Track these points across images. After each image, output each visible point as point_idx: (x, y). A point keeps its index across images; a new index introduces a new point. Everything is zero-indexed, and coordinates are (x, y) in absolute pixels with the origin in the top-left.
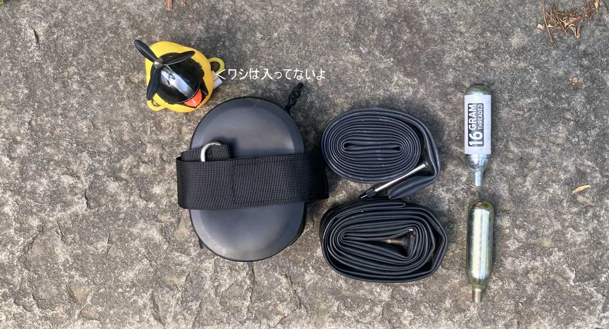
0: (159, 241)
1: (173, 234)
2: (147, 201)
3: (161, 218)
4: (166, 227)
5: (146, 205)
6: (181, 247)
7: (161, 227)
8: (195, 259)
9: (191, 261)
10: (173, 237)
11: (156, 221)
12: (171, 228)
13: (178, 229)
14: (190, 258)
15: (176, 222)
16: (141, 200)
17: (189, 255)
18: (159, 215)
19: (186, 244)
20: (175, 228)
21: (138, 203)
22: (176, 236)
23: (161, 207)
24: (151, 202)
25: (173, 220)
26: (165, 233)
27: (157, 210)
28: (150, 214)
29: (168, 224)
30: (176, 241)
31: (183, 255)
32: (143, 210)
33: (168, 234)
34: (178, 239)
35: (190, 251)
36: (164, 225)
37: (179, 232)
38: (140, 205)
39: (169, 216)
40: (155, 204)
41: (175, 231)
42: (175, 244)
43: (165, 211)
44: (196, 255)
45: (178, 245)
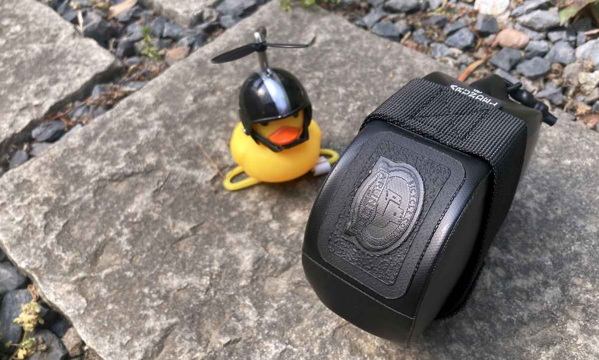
0: (244, 271)
1: (267, 277)
2: (274, 218)
3: (271, 247)
4: (267, 261)
5: (269, 221)
6: (260, 298)
7: (261, 256)
8: (262, 326)
9: (256, 325)
10: (264, 280)
11: (262, 246)
12: (271, 268)
13: (276, 277)
14: (259, 320)
15: (284, 264)
16: (269, 212)
17: (261, 314)
18: (272, 243)
19: (270, 300)
20: (275, 271)
21: (263, 212)
22: (267, 281)
23: (283, 234)
24: (277, 222)
25: (282, 260)
26: (259, 267)
27: (276, 235)
28: (264, 234)
29: (272, 259)
30: (262, 287)
31: (254, 309)
32: (260, 223)
33: (262, 272)
34: (266, 288)
35: (266, 311)
36: (266, 257)
37: (275, 281)
38: (263, 216)
39: (282, 252)
40: (280, 227)
41: (272, 276)
42: (257, 289)
43: (283, 243)
44: (269, 322)
45: (259, 294)
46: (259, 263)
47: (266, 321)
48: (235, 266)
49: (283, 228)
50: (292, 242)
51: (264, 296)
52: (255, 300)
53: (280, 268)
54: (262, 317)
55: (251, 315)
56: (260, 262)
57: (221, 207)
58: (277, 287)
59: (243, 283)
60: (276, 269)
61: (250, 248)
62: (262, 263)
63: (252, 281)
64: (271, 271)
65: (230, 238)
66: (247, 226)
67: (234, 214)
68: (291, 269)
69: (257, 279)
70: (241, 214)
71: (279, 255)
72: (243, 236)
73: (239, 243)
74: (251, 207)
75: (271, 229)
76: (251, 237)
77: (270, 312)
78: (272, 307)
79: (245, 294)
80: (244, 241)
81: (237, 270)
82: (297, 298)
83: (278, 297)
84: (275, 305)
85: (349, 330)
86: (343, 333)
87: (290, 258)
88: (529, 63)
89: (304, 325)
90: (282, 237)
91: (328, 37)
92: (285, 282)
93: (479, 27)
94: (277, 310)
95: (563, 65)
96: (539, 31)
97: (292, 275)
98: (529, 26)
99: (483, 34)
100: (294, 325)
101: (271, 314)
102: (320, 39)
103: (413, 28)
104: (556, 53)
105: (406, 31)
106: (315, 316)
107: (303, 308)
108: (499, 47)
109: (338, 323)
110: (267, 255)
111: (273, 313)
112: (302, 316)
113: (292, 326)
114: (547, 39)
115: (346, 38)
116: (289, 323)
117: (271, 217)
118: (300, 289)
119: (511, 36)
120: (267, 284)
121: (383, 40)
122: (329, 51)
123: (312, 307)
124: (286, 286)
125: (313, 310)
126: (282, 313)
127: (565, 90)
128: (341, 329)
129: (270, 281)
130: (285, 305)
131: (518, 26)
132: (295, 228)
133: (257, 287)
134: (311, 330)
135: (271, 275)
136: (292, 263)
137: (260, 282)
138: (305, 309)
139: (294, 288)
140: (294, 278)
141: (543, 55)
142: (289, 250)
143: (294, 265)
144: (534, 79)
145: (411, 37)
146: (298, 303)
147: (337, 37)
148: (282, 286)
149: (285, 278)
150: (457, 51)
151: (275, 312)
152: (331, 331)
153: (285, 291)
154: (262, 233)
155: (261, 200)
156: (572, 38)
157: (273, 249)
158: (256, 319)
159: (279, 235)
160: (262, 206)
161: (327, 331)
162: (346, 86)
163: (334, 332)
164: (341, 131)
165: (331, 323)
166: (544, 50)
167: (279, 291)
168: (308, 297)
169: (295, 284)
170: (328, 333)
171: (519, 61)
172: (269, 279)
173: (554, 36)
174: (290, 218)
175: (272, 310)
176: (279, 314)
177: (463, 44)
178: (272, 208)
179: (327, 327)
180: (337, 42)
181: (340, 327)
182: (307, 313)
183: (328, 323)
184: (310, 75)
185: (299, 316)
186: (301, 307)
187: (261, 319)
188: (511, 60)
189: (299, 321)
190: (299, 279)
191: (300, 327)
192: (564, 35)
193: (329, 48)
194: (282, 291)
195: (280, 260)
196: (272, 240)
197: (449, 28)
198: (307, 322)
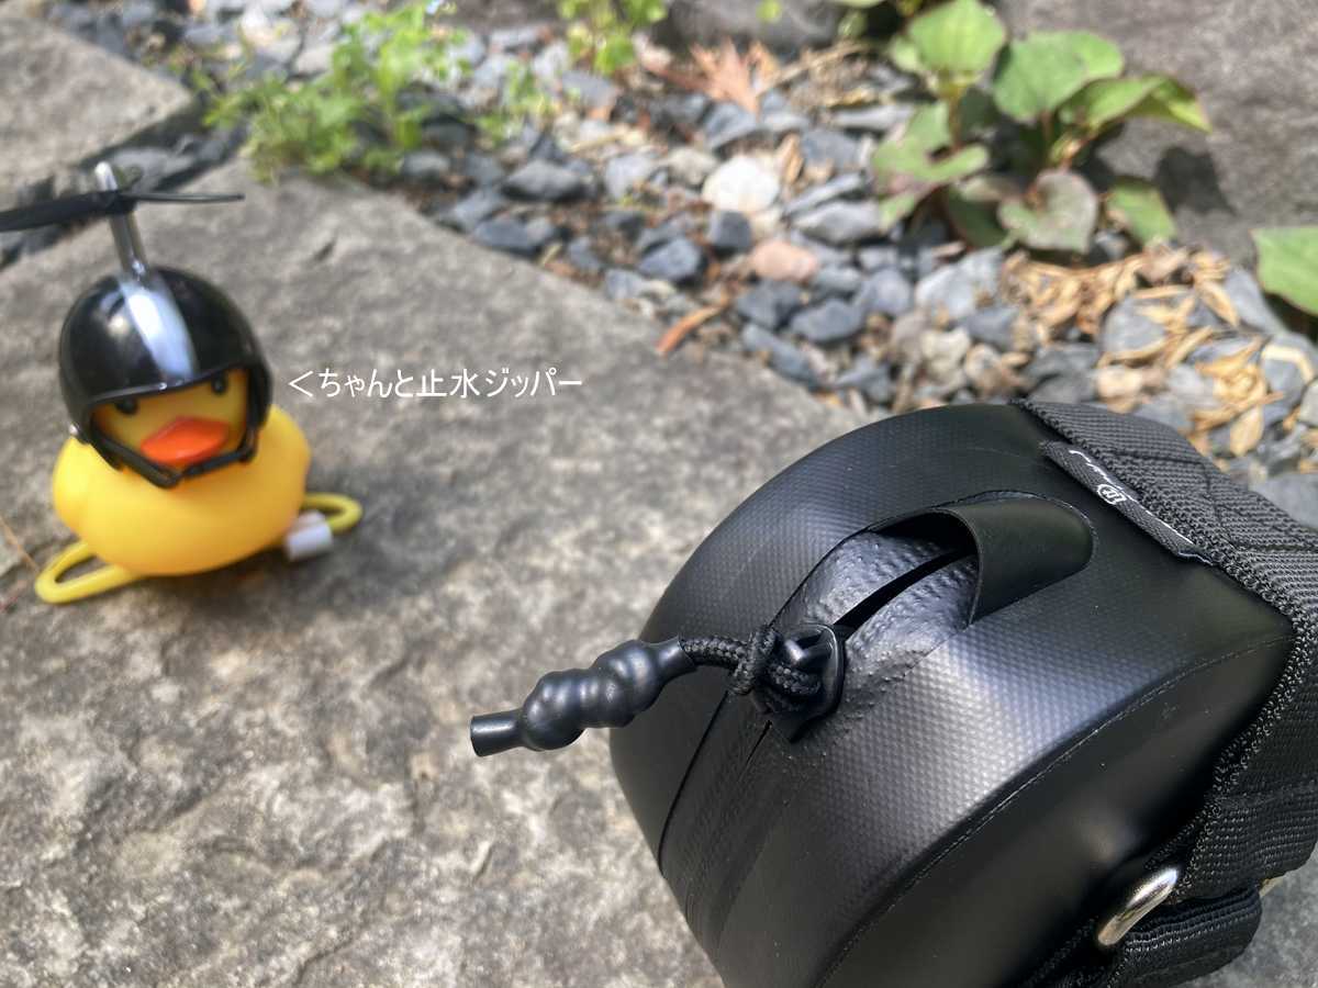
0: (58, 820)
1: (127, 832)
2: (166, 671)
3: (150, 750)
4: (132, 789)
5: (152, 681)
6: (100, 892)
7: (114, 775)
8: (93, 973)
9: (75, 970)
10: (117, 842)
11: (123, 748)
12: (143, 806)
13: (156, 830)
14: (83, 955)
15: (179, 795)
16: (154, 655)
17: (93, 939)
18: (153, 739)
19: (127, 895)
20: (153, 815)
21: (137, 659)
22: (127, 845)
23: (186, 714)
24: (175, 683)
25: (177, 782)
26: (105, 807)
27: (166, 717)
28: (132, 716)
29: (148, 783)
30: (110, 862)
31: (74, 925)
32: (127, 688)
33: (113, 818)
34: (122, 863)
35: (111, 928)
36: (129, 778)
37: (150, 842)
38: (135, 669)
39: (177, 761)
40: (181, 695)
41: (145, 829)
42: (94, 869)
43: (184, 738)
44: (113, 958)
45: (96, 881)
46: (107, 795)
47: (107, 956)
48: (36, 808)
49: (188, 699)
50: (210, 734)
51: (111, 886)
52: (81, 900)
53: (167, 805)
54: (95, 945)
55: (64, 942)
56: (111, 793)
57: (19, 646)
58: (153, 857)
59: (53, 852)
60: (157, 808)
61: (86, 754)
62: (116, 795)
63: (82, 845)
64: (140, 814)
65: (33, 729)
66: (87, 697)
67: (54, 664)
68: (201, 808)
69: (97, 839)
70: (72, 665)
71: (170, 769)
72: (69, 725)
73: (56, 741)
74: (104, 646)
75: (154, 702)
76: (91, 726)
77: (123, 928)
78: (131, 915)
79: (53, 883)
80: (71, 736)
81: (39, 818)
82: (207, 883)
83: (150, 885)
84: (139, 910)
85: (346, 964)
86: (327, 971)
87: (199, 780)
88: (820, 314)
89: (220, 958)
90: (185, 723)
91: (364, 242)
92: (178, 843)
93: (713, 235)
94: (141, 923)
95: (890, 319)
96: (840, 246)
97: (202, 823)
98: (817, 236)
99: (721, 253)
100: (190, 963)
101: (124, 936)
102: (343, 246)
103: (565, 234)
104: (874, 291)
105: (549, 240)
106: (254, 932)
107: (221, 913)
108: (754, 279)
109: (315, 947)
110: (133, 771)
111: (131, 933)
112: (216, 934)
113: (181, 967)
114: (856, 264)
115: (408, 247)
116: (176, 958)
117: (157, 670)
118: (218, 860)
119: (781, 257)
120: (124, 854)
121: (494, 257)
122: (363, 274)
123: (247, 907)
124: (181, 855)
125: (248, 917)
126: (156, 930)
127: (894, 372)
128: (323, 963)
129: (134, 844)
130: (169, 907)
131: (796, 236)
132: (220, 698)
133: (93, 861)
134: (237, 974)
135: (141, 828)
136: (205, 789)
137: (106, 848)
138: (226, 915)
139: (201, 857)
140: (206, 828)
141: (847, 296)
142: (197, 757)
143: (207, 796)
144: (829, 346)
145: (561, 254)
146: (209, 898)
147: (385, 244)
148: (169, 856)
149: (182, 833)
150: (662, 287)
151: (136, 929)
152: (291, 970)
153: (175, 868)
154: (126, 713)
155: (135, 627)
156: (907, 263)
157: (154, 756)
158: (75, 954)
159: (176, 717)
160: (136, 643)
161: (281, 971)
162: (398, 351)
163: (302, 971)
164: (374, 452)
165: (295, 946)
166: (848, 287)
167: (159, 869)
168: (241, 879)
169: (205, 846)
170: (284, 978)
171: (797, 308)
172: (133, 836)
173: (871, 257)
174: (212, 671)
175: (127, 924)
176: (146, 934)
177: (676, 271)
178: (164, 648)
179: (284, 958)
180: (386, 256)
181: (319, 957)
182: (232, 924)
183: (288, 948)
184: (309, 325)
185: (208, 934)
186: (215, 909)
187: (90, 953)
188: (778, 307)
189: (207, 947)
190: (219, 832)
191: (206, 967)
192: (890, 255)
193: (364, 267)
194: (166, 869)
195: (170, 784)
196: (155, 732)
197: (648, 236)
198: (228, 950)
